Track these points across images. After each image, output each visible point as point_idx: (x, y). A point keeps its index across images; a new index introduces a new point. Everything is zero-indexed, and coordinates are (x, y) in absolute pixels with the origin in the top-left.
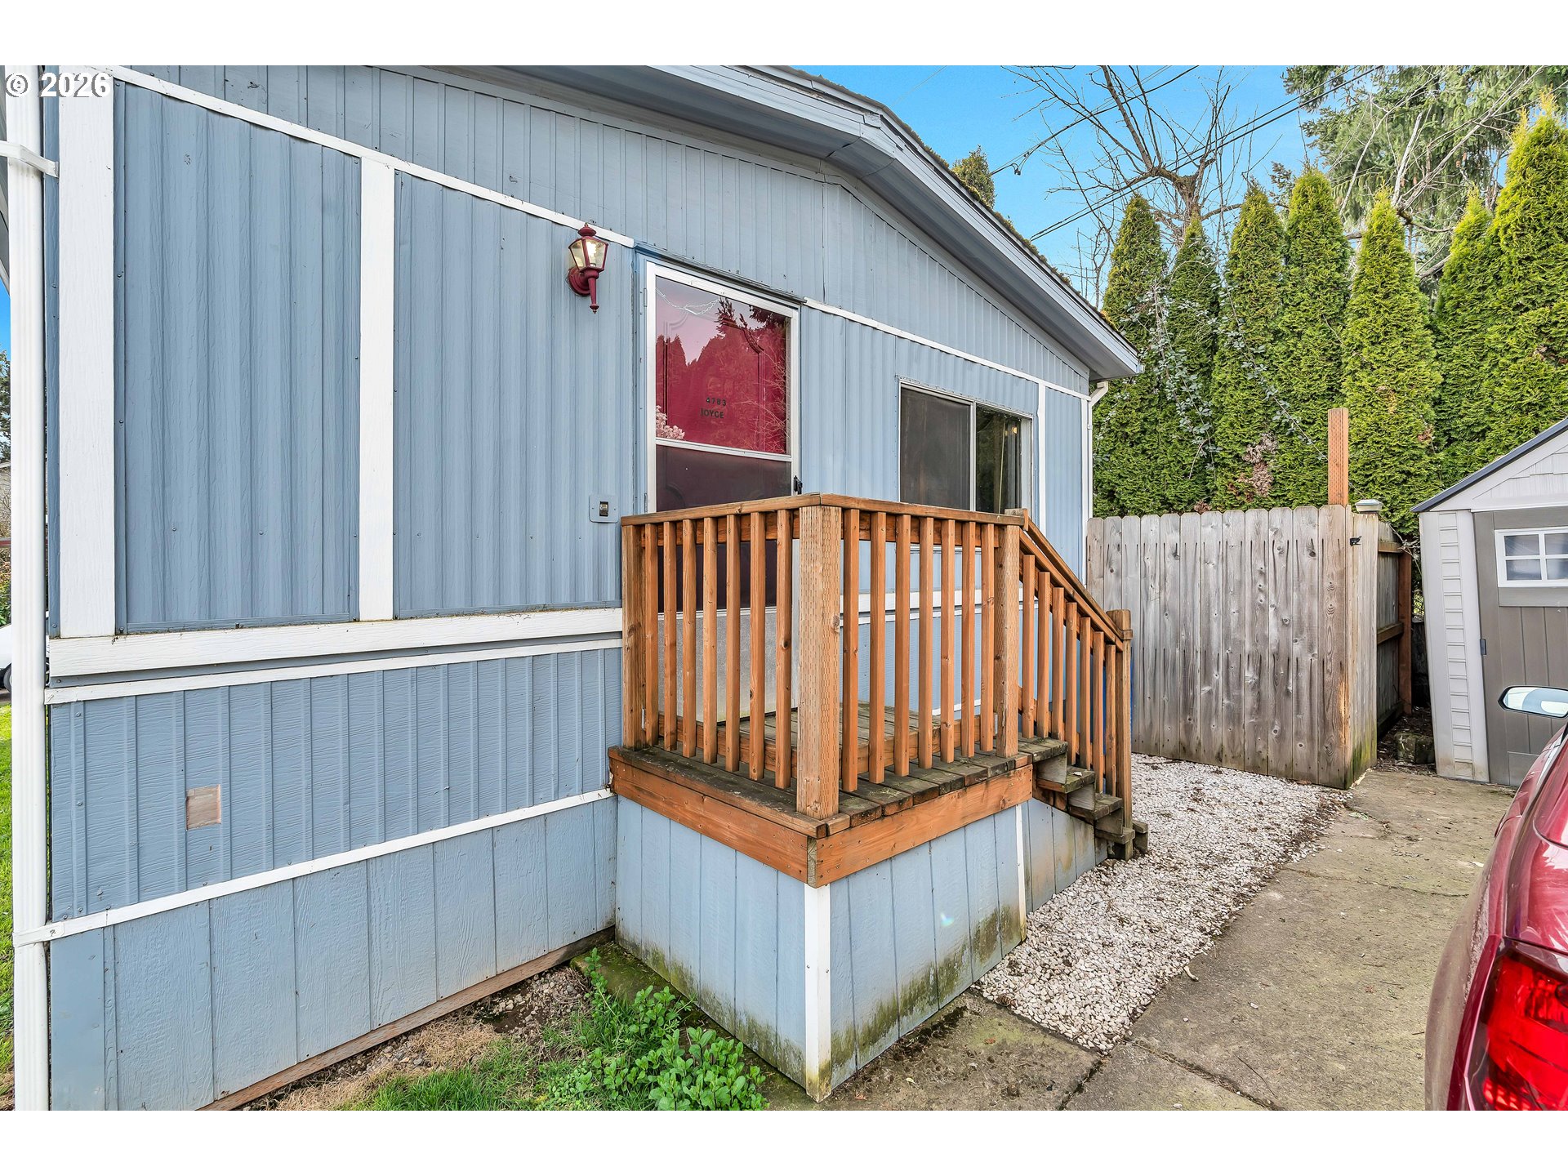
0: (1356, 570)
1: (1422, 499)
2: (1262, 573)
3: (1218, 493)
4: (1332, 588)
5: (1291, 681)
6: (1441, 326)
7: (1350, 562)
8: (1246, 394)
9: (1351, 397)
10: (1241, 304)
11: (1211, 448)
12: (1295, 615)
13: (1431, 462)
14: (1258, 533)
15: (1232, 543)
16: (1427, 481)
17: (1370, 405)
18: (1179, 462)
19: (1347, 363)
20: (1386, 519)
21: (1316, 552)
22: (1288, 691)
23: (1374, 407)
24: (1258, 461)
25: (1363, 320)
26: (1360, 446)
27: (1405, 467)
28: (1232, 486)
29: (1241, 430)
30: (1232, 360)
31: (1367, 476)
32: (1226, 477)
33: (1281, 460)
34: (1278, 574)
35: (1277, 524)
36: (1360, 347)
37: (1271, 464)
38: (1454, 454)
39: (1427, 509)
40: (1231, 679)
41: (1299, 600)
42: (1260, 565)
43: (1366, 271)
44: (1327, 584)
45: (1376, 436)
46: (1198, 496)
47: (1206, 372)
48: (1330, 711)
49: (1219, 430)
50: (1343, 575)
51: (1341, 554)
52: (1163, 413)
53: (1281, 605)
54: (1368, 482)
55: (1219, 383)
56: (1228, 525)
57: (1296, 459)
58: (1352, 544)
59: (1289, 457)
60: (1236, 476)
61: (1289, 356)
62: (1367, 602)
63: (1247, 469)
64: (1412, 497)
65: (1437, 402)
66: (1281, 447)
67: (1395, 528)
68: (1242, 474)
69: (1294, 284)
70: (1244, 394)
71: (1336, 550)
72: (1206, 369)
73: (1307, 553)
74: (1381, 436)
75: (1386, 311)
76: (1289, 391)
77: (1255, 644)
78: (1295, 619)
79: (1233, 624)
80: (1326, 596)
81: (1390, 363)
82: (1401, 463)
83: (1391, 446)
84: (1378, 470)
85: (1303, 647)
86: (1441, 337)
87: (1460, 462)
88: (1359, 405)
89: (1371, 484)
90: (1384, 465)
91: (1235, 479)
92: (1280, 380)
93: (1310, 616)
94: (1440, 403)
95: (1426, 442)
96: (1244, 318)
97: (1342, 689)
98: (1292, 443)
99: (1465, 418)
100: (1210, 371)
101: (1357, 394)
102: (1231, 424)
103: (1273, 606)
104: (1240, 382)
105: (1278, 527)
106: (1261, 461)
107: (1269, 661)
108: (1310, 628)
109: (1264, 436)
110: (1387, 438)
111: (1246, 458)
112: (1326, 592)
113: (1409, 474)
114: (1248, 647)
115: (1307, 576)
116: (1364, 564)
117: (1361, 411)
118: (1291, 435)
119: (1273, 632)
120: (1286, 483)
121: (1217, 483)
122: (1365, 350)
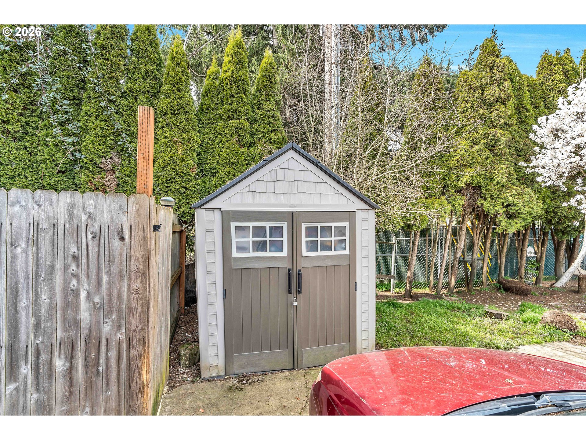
0: (157, 251)
1: (192, 203)
2: (76, 258)
3: (81, 186)
4: (138, 270)
5: (101, 361)
6: (201, 117)
7: (152, 246)
8: (103, 124)
9: (161, 141)
10: (101, 64)
11: (78, 155)
12: (106, 297)
13: (195, 184)
14: (71, 216)
15: (45, 225)
16: (194, 194)
17: (170, 147)
18: (54, 160)
19: (159, 122)
20: (176, 212)
21: (125, 237)
22: (98, 371)
23: (171, 149)
24: (109, 169)
25: (168, 100)
26: (164, 169)
27: (185, 185)
28: (91, 183)
29: (99, 147)
30: (95, 100)
31: (168, 187)
32: (88, 176)
33: (123, 170)
34: (90, 258)
35: (90, 209)
36: (166, 114)
37: (117, 172)
38: (204, 182)
39: (200, 207)
40: (41, 370)
41: (109, 283)
42: (74, 249)
43: (170, 73)
44: (134, 267)
45: (172, 165)
46: (68, 187)
47: (77, 103)
48: (134, 382)
49: (84, 144)
50: (146, 259)
51: (146, 240)
52: (44, 123)
53: (93, 290)
54: (168, 190)
55: (86, 113)
56: (39, 206)
57: (131, 172)
58: (154, 230)
59: (128, 169)
60: (94, 176)
61: (130, 109)
62: (165, 272)
63: (102, 173)
64: (187, 201)
65: (199, 154)
66: (123, 163)
67: (180, 217)
68: (99, 176)
69: (134, 67)
70: (101, 124)
71: (142, 236)
72: (77, 102)
73: (117, 238)
74: (175, 166)
75: (178, 98)
76: (129, 130)
77: (66, 329)
78: (106, 301)
79: (44, 312)
80: (133, 278)
81: (179, 127)
82: (183, 182)
83: (179, 172)
84: (173, 184)
85: (113, 326)
86: (201, 122)
87: (207, 186)
88: (164, 145)
89: (169, 192)
90: (176, 182)
91: (94, 178)
92: (124, 122)
93: (119, 296)
94: (200, 155)
95: (194, 173)
96: (103, 75)
97: (145, 361)
98: (129, 162)
99: (210, 165)
100: (80, 104)
101: (164, 140)
102: (92, 142)
103: (85, 290)
104: (99, 116)
105: (92, 211)
106: (111, 170)
107: (81, 345)
108: (119, 309)
109: (113, 154)
110: (177, 167)
111: (102, 166)
112: (133, 275)
113: (186, 188)
114: (59, 334)
115: (117, 260)
116: (163, 245)
117: (166, 150)
118: (129, 157)
119: (85, 316)
120: (125, 186)
121: (82, 179)
122: (168, 116)
